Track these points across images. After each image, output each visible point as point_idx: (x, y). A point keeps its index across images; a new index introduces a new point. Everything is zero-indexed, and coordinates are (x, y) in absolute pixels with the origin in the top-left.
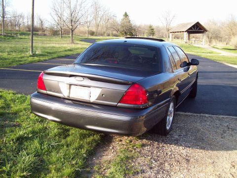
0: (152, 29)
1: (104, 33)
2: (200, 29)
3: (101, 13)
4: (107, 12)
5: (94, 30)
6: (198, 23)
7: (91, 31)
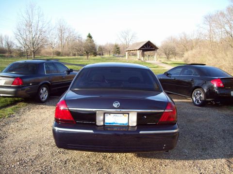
0: (118, 48)
1: (70, 53)
2: (152, 47)
3: (66, 35)
4: (72, 34)
5: (60, 50)
6: (149, 42)
7: (57, 51)
